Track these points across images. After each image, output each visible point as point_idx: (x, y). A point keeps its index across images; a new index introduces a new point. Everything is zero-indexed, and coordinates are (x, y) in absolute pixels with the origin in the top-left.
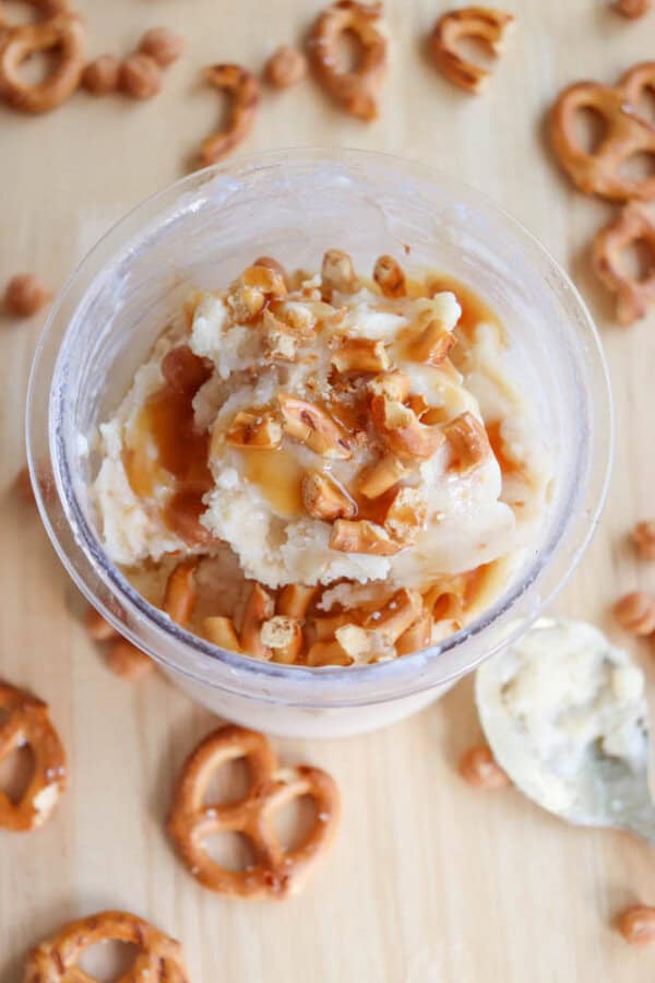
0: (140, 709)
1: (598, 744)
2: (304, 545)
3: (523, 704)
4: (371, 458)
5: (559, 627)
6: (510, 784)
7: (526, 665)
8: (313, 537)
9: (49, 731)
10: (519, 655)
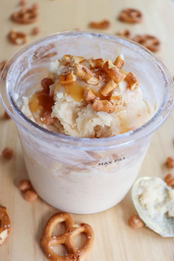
0: (33, 211)
1: (167, 214)
2: (84, 117)
3: (145, 201)
4: (104, 84)
5: (153, 179)
6: (144, 225)
7: (145, 190)
8: (86, 113)
9: (6, 214)
10: (142, 187)
